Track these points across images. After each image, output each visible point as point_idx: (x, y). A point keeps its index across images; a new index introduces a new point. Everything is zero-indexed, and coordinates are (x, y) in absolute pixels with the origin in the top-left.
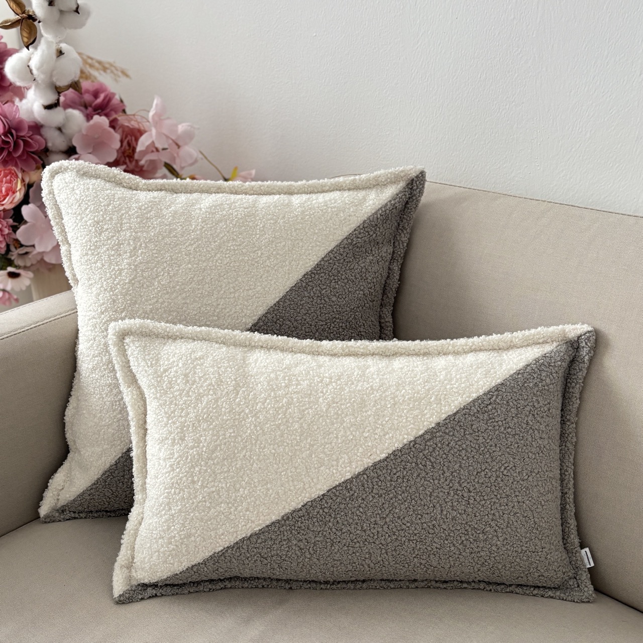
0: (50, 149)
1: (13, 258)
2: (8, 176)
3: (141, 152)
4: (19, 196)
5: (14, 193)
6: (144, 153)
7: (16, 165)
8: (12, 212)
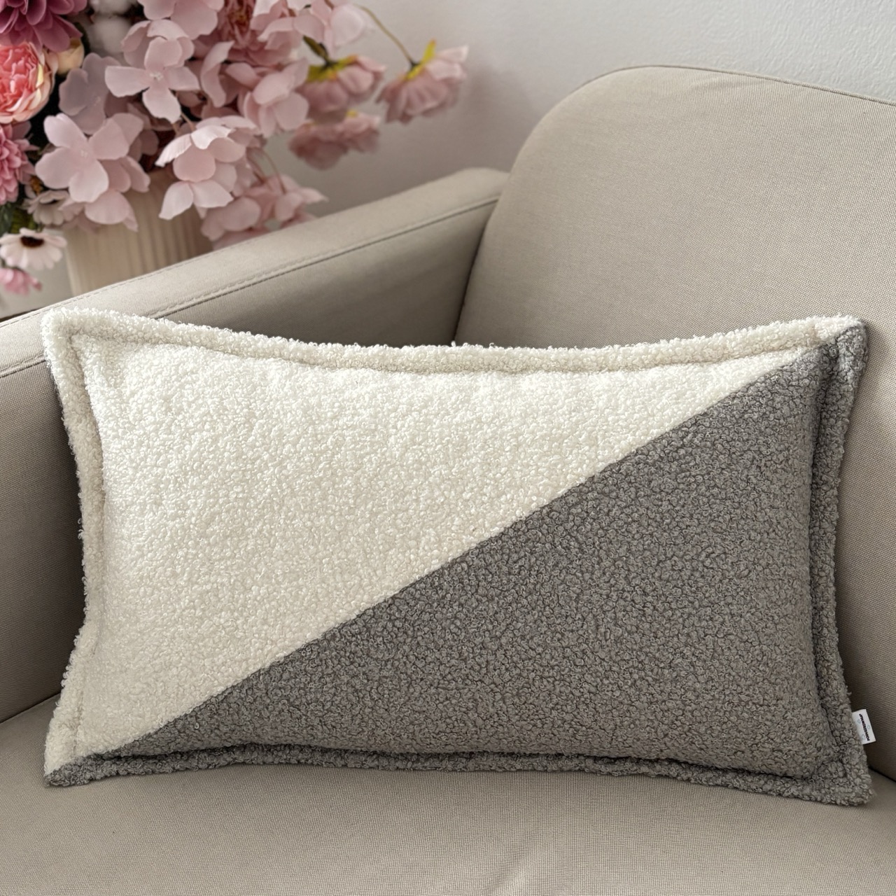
0: (96, 9)
1: (30, 211)
2: (20, 59)
3: (260, 16)
4: (40, 98)
5: (31, 90)
6: (267, 19)
7: (35, 40)
8: (29, 126)
